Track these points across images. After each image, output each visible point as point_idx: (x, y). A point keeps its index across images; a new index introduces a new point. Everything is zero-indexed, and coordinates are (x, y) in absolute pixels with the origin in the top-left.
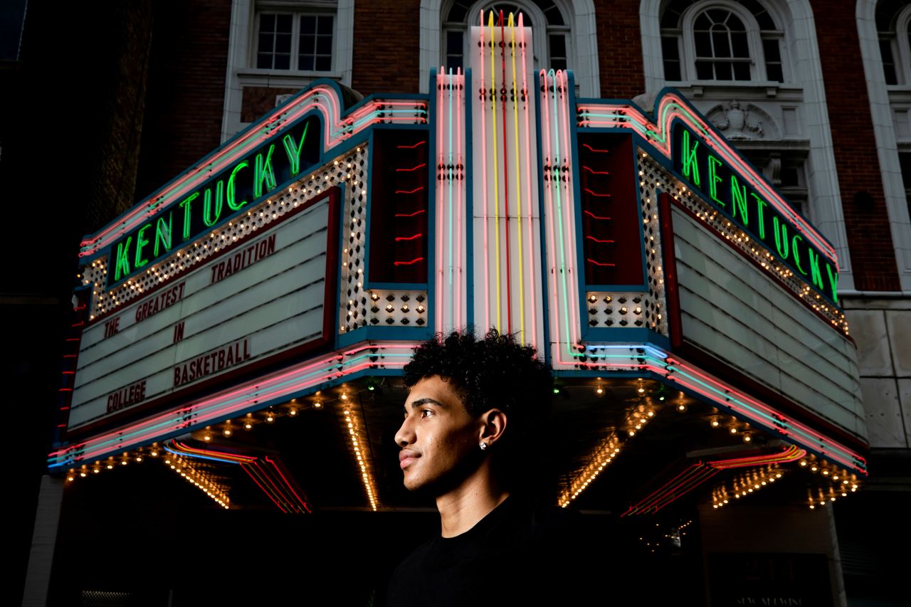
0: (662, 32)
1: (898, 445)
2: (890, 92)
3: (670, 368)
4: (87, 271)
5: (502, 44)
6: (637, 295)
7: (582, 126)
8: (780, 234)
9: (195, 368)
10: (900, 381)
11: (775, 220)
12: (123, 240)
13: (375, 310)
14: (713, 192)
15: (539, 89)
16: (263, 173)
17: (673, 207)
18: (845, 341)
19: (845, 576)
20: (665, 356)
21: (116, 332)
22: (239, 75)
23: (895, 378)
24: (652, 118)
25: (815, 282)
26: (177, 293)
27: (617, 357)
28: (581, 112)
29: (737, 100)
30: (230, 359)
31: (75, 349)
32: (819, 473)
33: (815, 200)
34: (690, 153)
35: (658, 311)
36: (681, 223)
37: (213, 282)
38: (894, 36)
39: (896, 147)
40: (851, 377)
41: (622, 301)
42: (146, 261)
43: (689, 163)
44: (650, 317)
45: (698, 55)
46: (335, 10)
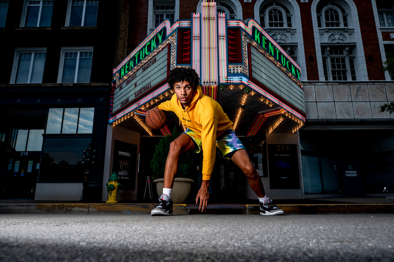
0: (260, 15)
1: (316, 118)
2: (319, 30)
3: (249, 83)
4: (115, 76)
5: (209, 6)
6: (241, 65)
7: (229, 26)
8: (283, 59)
9: (139, 92)
11: (282, 56)
12: (123, 67)
14: (264, 46)
15: (218, 17)
16: (153, 44)
17: (251, 46)
18: (301, 89)
20: (248, 80)
21: (122, 89)
22: (150, 30)
23: (316, 102)
24: (247, 25)
25: (293, 73)
26: (135, 76)
27: (236, 80)
28: (228, 22)
29: (279, 32)
30: (147, 88)
31: (113, 95)
32: (291, 119)
33: (299, 57)
34: (257, 35)
35: (246, 70)
36: (253, 51)
37: (143, 72)
38: (321, 15)
39: (320, 44)
40: (301, 97)
41: (237, 67)
42: (128, 71)
43: (257, 37)
44: (244, 71)
45: (269, 21)
46: (174, 12)
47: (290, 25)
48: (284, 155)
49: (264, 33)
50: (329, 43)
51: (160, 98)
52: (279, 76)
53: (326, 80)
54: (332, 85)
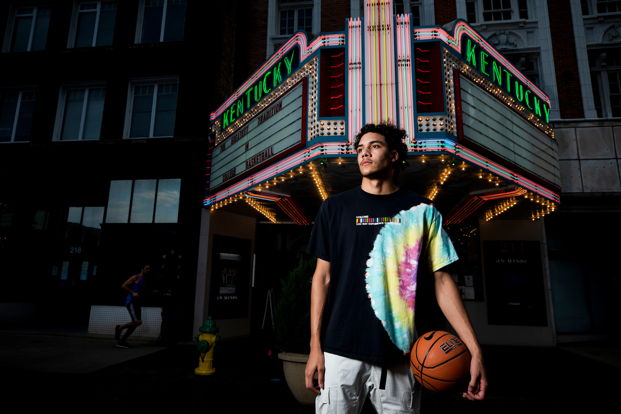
0: (466, 1)
1: (578, 191)
2: (584, 19)
3: (457, 150)
4: (213, 126)
6: (441, 117)
7: (417, 39)
8: (519, 90)
9: (253, 161)
10: (581, 161)
11: (517, 83)
12: (225, 111)
13: (322, 129)
14: (483, 70)
15: (396, 24)
16: (277, 76)
17: (460, 75)
18: (551, 141)
19: (548, 251)
20: (455, 144)
21: (225, 149)
22: (272, 39)
23: (579, 160)
24: (451, 34)
25: (537, 113)
26: (246, 131)
27: (432, 145)
28: (416, 33)
29: (503, 30)
30: (266, 156)
31: (210, 158)
32: (534, 202)
33: (542, 76)
34: (471, 50)
35: (452, 124)
36: (464, 84)
37: (259, 124)
39: (586, 47)
40: (553, 158)
41: (434, 120)
42: (234, 119)
43: (470, 55)
44: (448, 127)
45: (485, 9)
46: (313, 5)
47: (524, 14)
48: (515, 261)
49: (484, 44)
50: (606, 45)
51: (289, 176)
52: (513, 125)
53: (598, 117)
54: (612, 126)
